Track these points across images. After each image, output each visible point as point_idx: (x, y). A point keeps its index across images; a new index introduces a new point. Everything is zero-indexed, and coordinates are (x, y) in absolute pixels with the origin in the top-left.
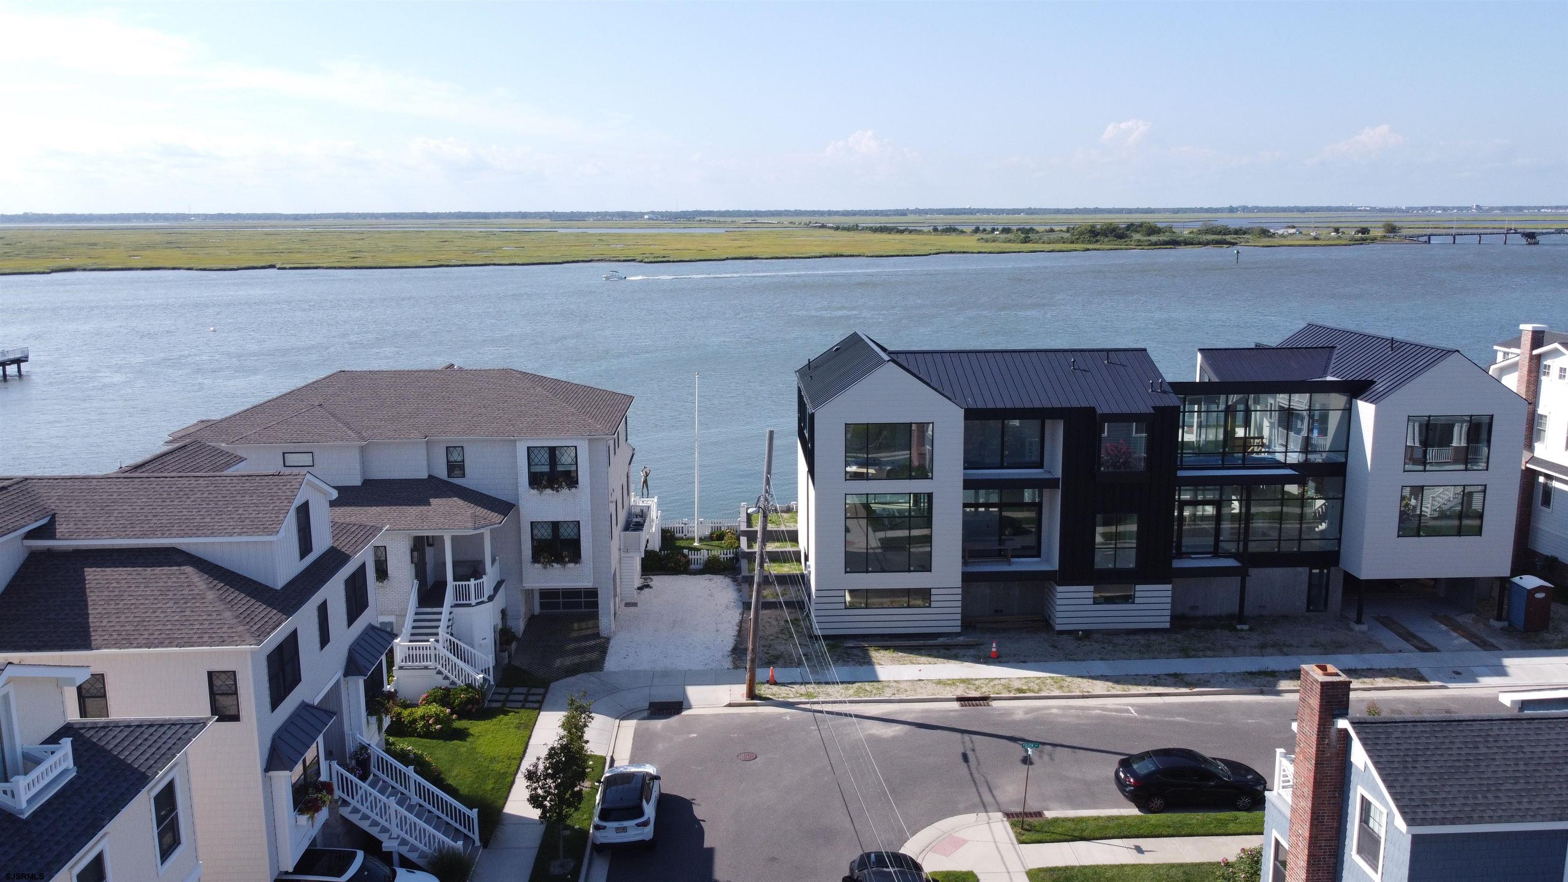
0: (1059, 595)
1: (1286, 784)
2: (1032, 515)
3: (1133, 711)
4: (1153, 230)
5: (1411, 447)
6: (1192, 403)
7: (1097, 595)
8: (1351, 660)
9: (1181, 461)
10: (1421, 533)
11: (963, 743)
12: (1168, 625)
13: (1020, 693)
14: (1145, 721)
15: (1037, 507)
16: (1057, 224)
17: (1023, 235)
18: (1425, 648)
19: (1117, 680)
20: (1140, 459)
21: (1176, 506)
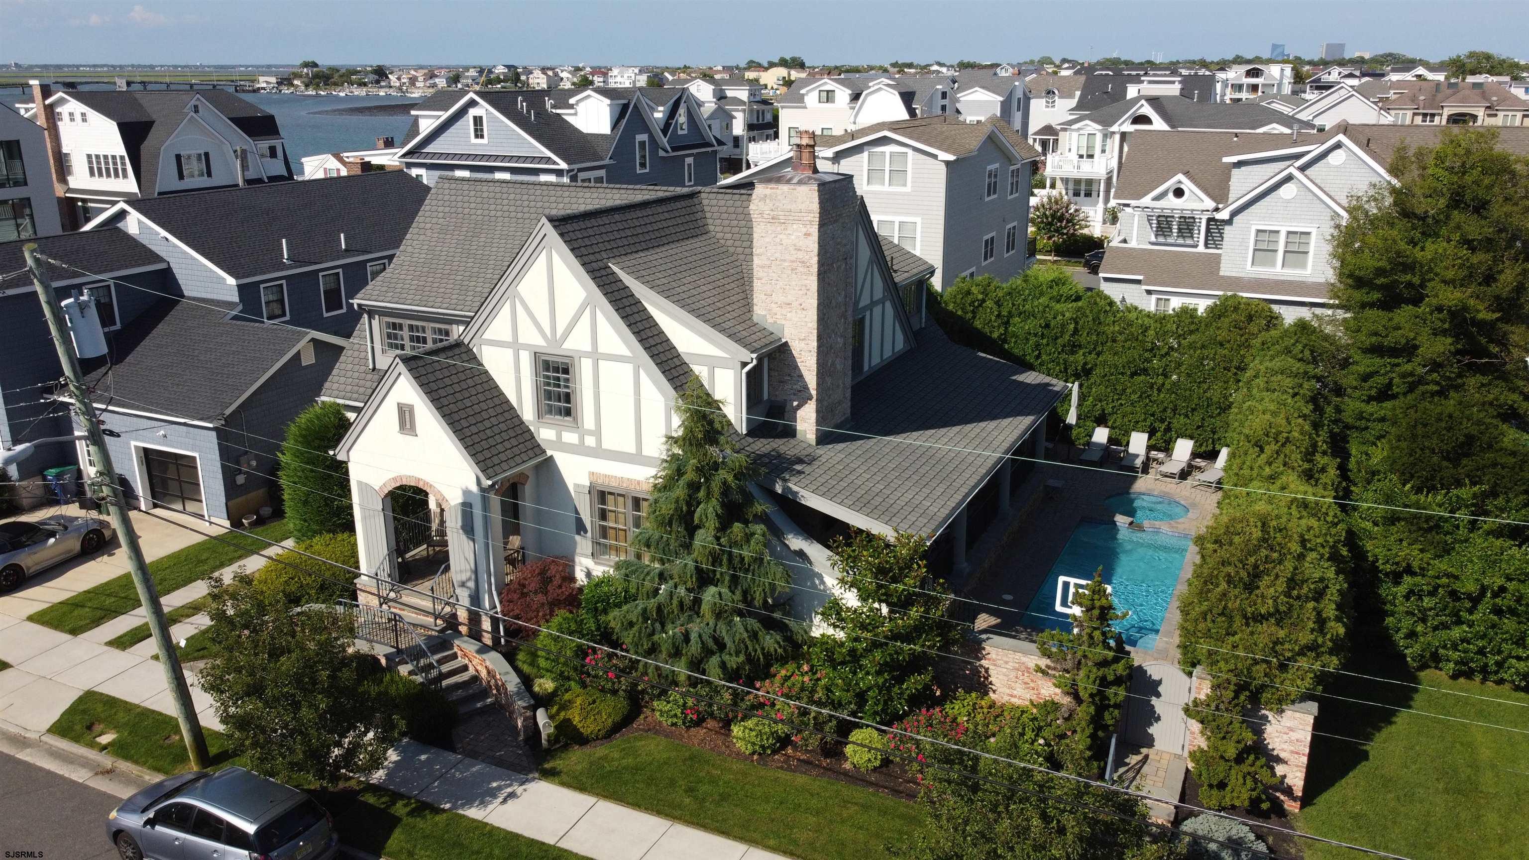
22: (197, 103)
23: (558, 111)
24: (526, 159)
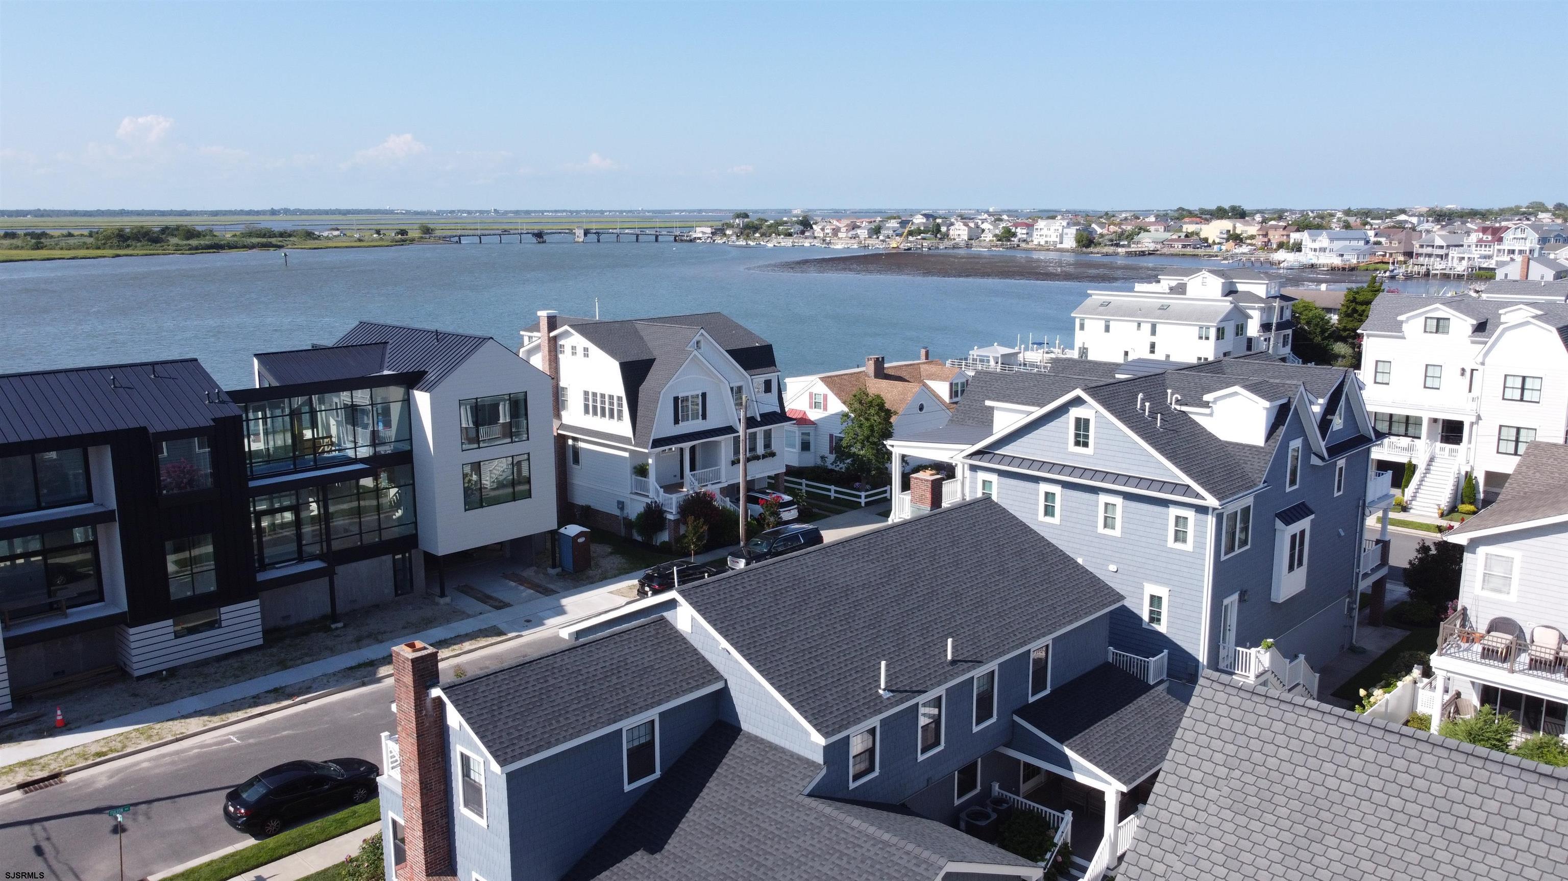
0: (132, 638)
1: (395, 764)
2: (88, 556)
3: (235, 740)
4: (191, 234)
5: (466, 428)
6: (256, 410)
7: (179, 628)
8: (439, 633)
9: (252, 471)
10: (484, 504)
11: (33, 834)
12: (261, 642)
13: (100, 757)
14: (250, 745)
15: (92, 546)
16: (77, 227)
17: (33, 241)
18: (501, 605)
19: (213, 712)
20: (206, 475)
21: (253, 519)
22: (701, 338)
23: (1184, 408)
24: (1150, 483)
